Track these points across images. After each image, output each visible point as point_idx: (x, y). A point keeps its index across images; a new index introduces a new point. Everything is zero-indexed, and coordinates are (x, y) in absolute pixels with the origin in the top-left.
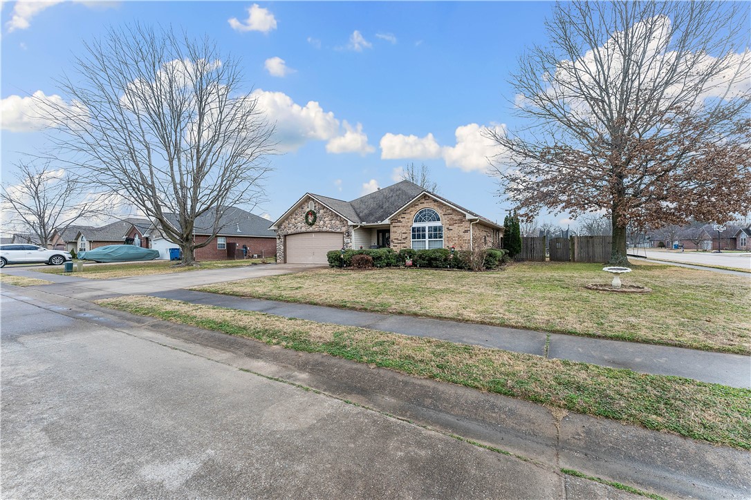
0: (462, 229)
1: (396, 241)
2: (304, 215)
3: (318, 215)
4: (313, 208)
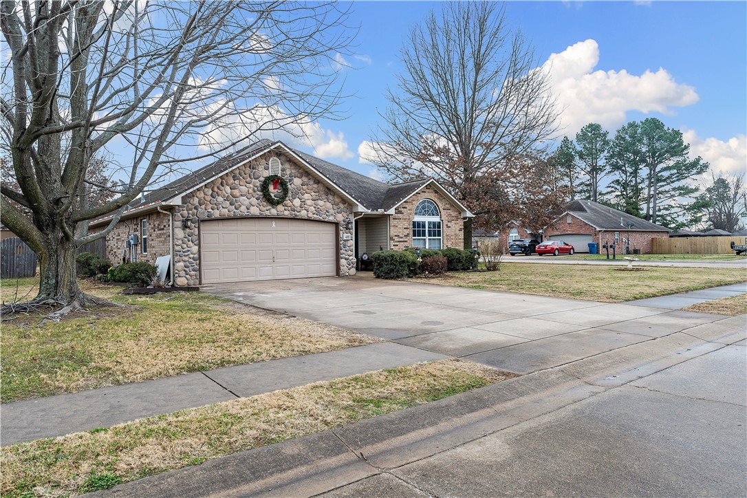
0: (458, 227)
3: (289, 187)
4: (280, 171)
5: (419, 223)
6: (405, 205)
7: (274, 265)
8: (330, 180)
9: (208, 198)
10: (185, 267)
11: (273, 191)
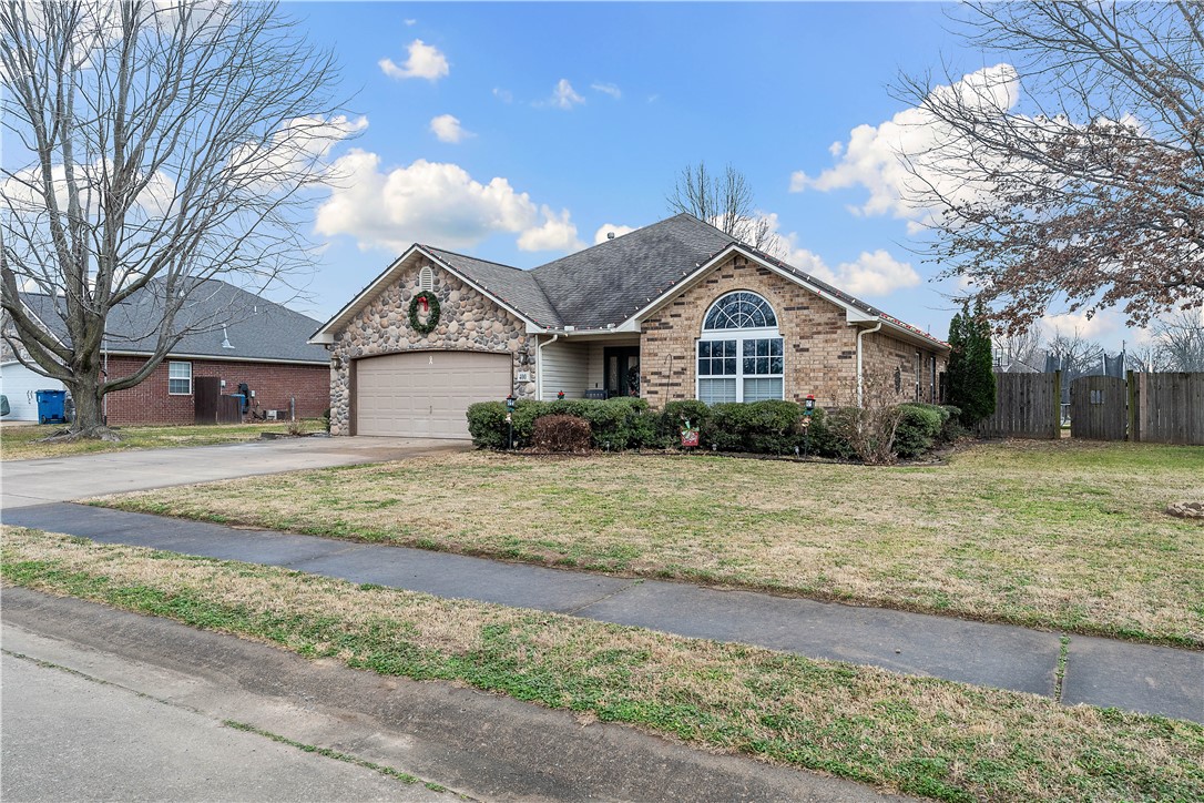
0: (835, 350)
1: (655, 379)
2: (407, 305)
3: (443, 305)
4: (432, 285)
5: (717, 346)
7: (432, 417)
10: (338, 414)
11: (424, 314)
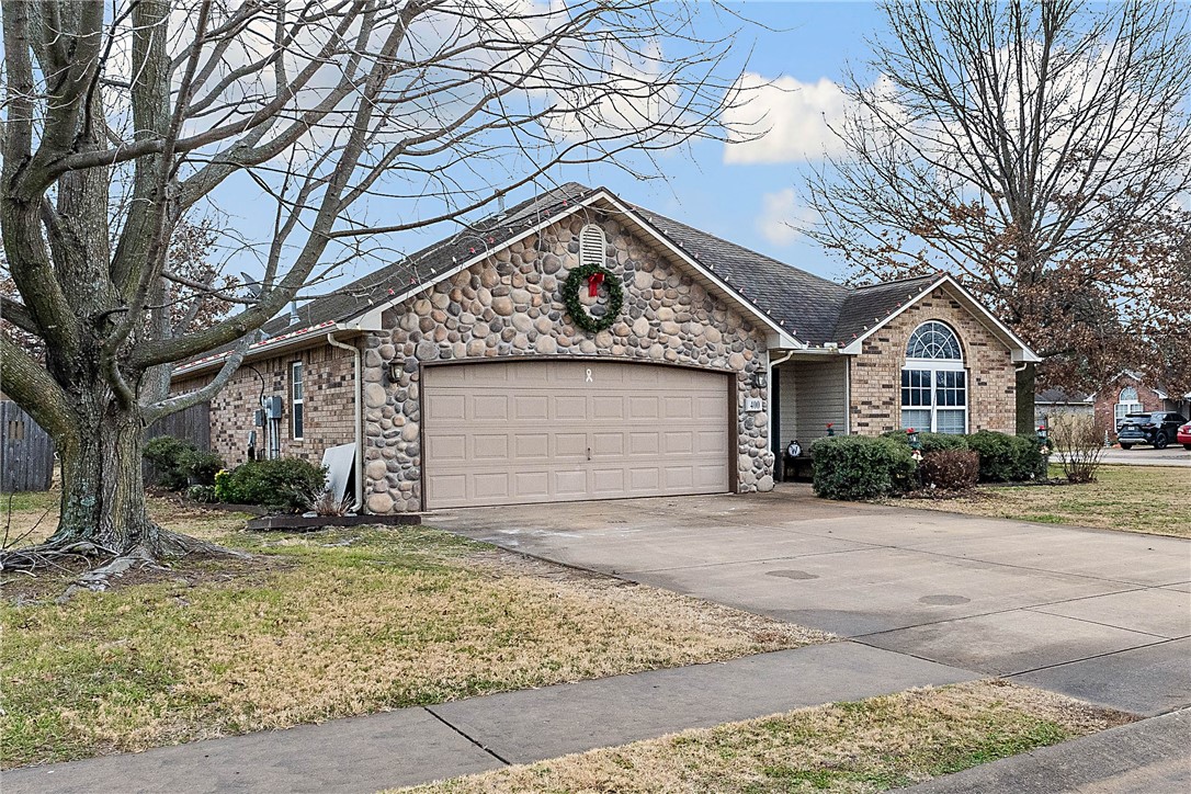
0: (1004, 385)
2: (553, 281)
3: (624, 290)
4: (604, 257)
5: (915, 375)
6: (885, 334)
7: (590, 466)
8: (716, 276)
9: (443, 315)
10: (389, 469)
11: (588, 301)
